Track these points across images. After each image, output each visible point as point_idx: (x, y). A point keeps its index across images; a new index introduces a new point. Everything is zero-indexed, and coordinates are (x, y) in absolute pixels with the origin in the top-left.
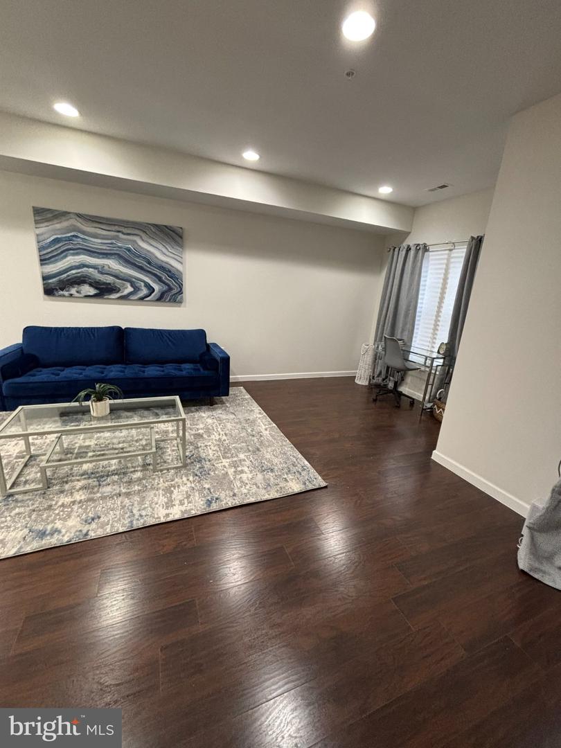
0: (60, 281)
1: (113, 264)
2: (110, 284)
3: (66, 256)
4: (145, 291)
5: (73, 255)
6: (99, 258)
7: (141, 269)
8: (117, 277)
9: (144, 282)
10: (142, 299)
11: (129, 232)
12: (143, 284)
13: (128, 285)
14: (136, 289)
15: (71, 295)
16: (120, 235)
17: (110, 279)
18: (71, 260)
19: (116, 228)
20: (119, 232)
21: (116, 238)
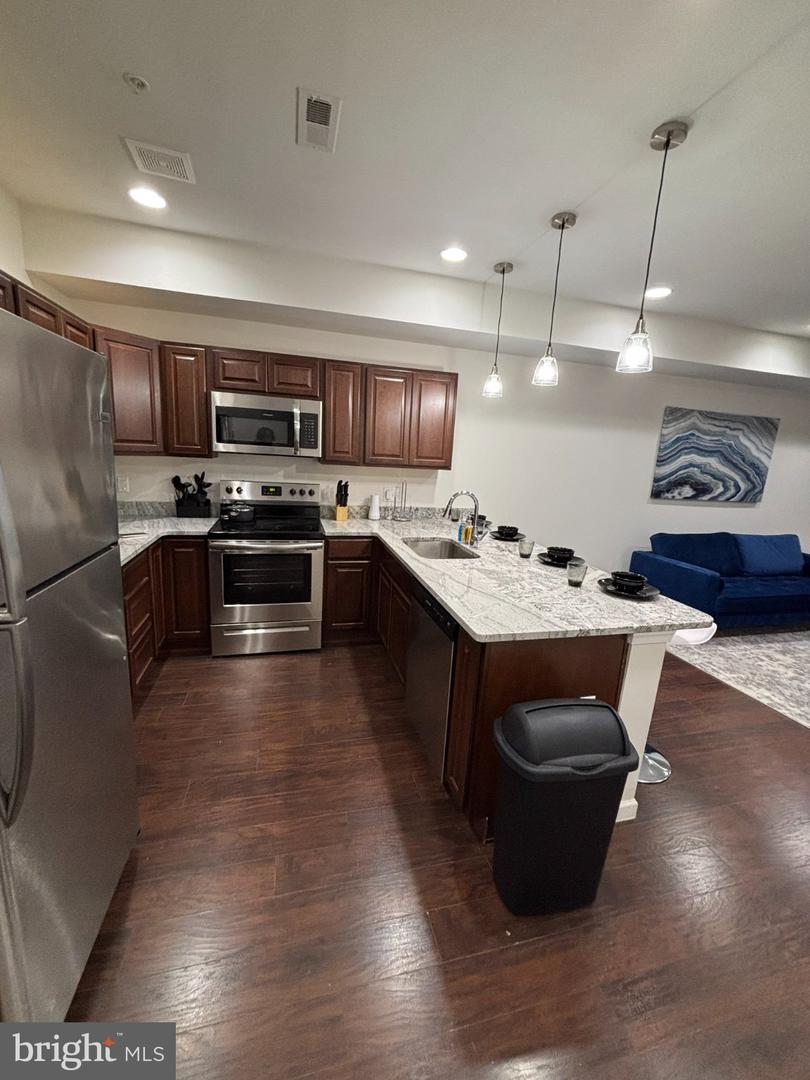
0: (669, 482)
1: (714, 463)
2: (705, 484)
3: (679, 456)
4: (733, 491)
5: (686, 454)
6: (704, 456)
7: (735, 467)
8: (713, 476)
9: (733, 480)
10: (728, 500)
11: (736, 427)
12: (732, 483)
13: (721, 484)
14: (726, 489)
15: (673, 497)
16: (728, 431)
17: (706, 479)
18: (684, 459)
19: (726, 423)
20: (727, 427)
21: (723, 434)
